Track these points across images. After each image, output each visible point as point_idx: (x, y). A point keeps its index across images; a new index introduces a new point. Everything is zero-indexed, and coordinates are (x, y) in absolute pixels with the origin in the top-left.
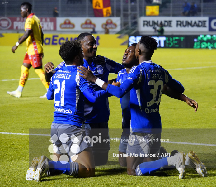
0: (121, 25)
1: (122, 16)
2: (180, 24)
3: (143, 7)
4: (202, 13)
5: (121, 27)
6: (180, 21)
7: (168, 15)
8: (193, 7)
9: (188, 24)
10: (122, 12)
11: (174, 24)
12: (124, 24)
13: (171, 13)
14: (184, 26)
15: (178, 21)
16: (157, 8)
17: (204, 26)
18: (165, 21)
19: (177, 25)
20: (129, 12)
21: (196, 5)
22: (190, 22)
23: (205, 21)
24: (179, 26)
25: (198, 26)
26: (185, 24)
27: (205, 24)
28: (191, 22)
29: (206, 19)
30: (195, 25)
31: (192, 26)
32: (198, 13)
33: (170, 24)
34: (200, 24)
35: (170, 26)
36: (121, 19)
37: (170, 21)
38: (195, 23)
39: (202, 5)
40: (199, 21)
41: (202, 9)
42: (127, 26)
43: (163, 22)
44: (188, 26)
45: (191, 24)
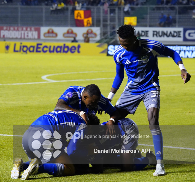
0: (101, 34)
1: (102, 26)
2: (156, 34)
3: (122, 18)
4: (177, 24)
5: (101, 37)
6: (156, 32)
7: (145, 26)
8: (168, 18)
9: (164, 34)
10: (102, 23)
11: (150, 34)
12: (104, 34)
13: (148, 24)
14: (160, 36)
15: (154, 32)
16: (135, 19)
17: (179, 37)
18: (142, 31)
19: (154, 35)
20: (109, 22)
21: (171, 17)
22: (165, 32)
23: (179, 32)
24: (155, 36)
25: (173, 36)
26: (160, 34)
27: (179, 34)
28: (167, 32)
29: (181, 29)
30: (171, 35)
31: (168, 36)
32: (174, 24)
33: (147, 34)
34: (175, 34)
35: (147, 36)
36: (101, 29)
37: (147, 31)
38: (171, 33)
39: (177, 16)
40: (175, 32)
41: (177, 20)
42: (106, 35)
43: (140, 32)
44: (164, 36)
45: (166, 35)
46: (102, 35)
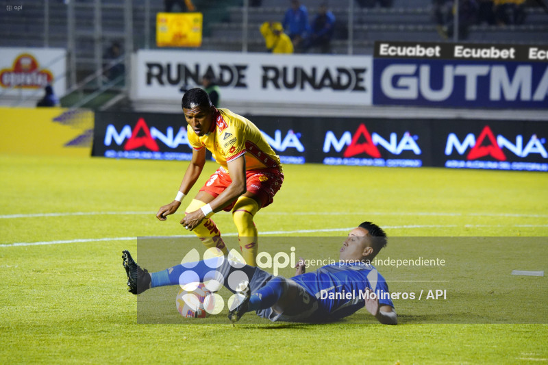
0: (68, 75)
1: (71, 44)
2: (274, 77)
3: (147, 15)
4: (350, 42)
5: (69, 85)
6: (275, 69)
7: (235, 48)
9: (302, 78)
10: (72, 30)
11: (253, 76)
12: (79, 73)
13: (244, 40)
14: (290, 86)
15: (266, 69)
16: (195, 21)
18: (224, 67)
19: (265, 80)
20: (98, 31)
23: (360, 71)
24: (270, 85)
25: (337, 86)
26: (290, 79)
29: (365, 62)
30: (327, 82)
31: (318, 87)
32: (338, 42)
33: (241, 76)
35: (241, 85)
36: (69, 56)
37: (241, 68)
38: (327, 74)
39: (352, 11)
40: (341, 71)
41: (350, 27)
42: (89, 79)
43: (217, 71)
44: (302, 87)
45: (312, 81)
46: (74, 76)
